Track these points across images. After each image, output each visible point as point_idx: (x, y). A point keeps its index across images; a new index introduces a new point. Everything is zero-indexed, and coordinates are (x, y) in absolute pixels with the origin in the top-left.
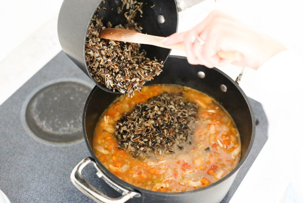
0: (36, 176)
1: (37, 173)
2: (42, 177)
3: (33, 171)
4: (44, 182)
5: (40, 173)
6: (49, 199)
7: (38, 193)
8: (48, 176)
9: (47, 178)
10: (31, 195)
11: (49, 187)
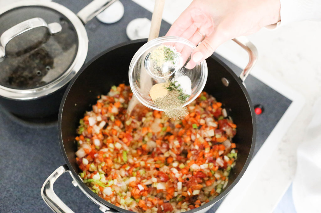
0: (11, 162)
1: (12, 159)
2: (17, 164)
3: (8, 156)
4: (19, 170)
5: (14, 158)
6: (24, 190)
7: (12, 183)
8: (24, 163)
9: (22, 165)
10: (4, 185)
11: (24, 177)
